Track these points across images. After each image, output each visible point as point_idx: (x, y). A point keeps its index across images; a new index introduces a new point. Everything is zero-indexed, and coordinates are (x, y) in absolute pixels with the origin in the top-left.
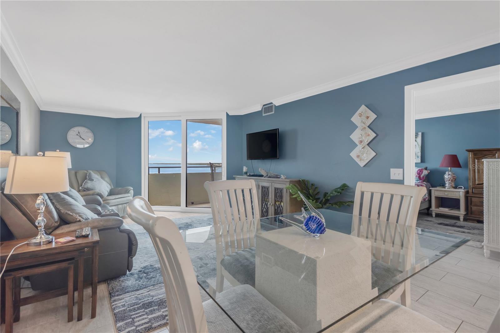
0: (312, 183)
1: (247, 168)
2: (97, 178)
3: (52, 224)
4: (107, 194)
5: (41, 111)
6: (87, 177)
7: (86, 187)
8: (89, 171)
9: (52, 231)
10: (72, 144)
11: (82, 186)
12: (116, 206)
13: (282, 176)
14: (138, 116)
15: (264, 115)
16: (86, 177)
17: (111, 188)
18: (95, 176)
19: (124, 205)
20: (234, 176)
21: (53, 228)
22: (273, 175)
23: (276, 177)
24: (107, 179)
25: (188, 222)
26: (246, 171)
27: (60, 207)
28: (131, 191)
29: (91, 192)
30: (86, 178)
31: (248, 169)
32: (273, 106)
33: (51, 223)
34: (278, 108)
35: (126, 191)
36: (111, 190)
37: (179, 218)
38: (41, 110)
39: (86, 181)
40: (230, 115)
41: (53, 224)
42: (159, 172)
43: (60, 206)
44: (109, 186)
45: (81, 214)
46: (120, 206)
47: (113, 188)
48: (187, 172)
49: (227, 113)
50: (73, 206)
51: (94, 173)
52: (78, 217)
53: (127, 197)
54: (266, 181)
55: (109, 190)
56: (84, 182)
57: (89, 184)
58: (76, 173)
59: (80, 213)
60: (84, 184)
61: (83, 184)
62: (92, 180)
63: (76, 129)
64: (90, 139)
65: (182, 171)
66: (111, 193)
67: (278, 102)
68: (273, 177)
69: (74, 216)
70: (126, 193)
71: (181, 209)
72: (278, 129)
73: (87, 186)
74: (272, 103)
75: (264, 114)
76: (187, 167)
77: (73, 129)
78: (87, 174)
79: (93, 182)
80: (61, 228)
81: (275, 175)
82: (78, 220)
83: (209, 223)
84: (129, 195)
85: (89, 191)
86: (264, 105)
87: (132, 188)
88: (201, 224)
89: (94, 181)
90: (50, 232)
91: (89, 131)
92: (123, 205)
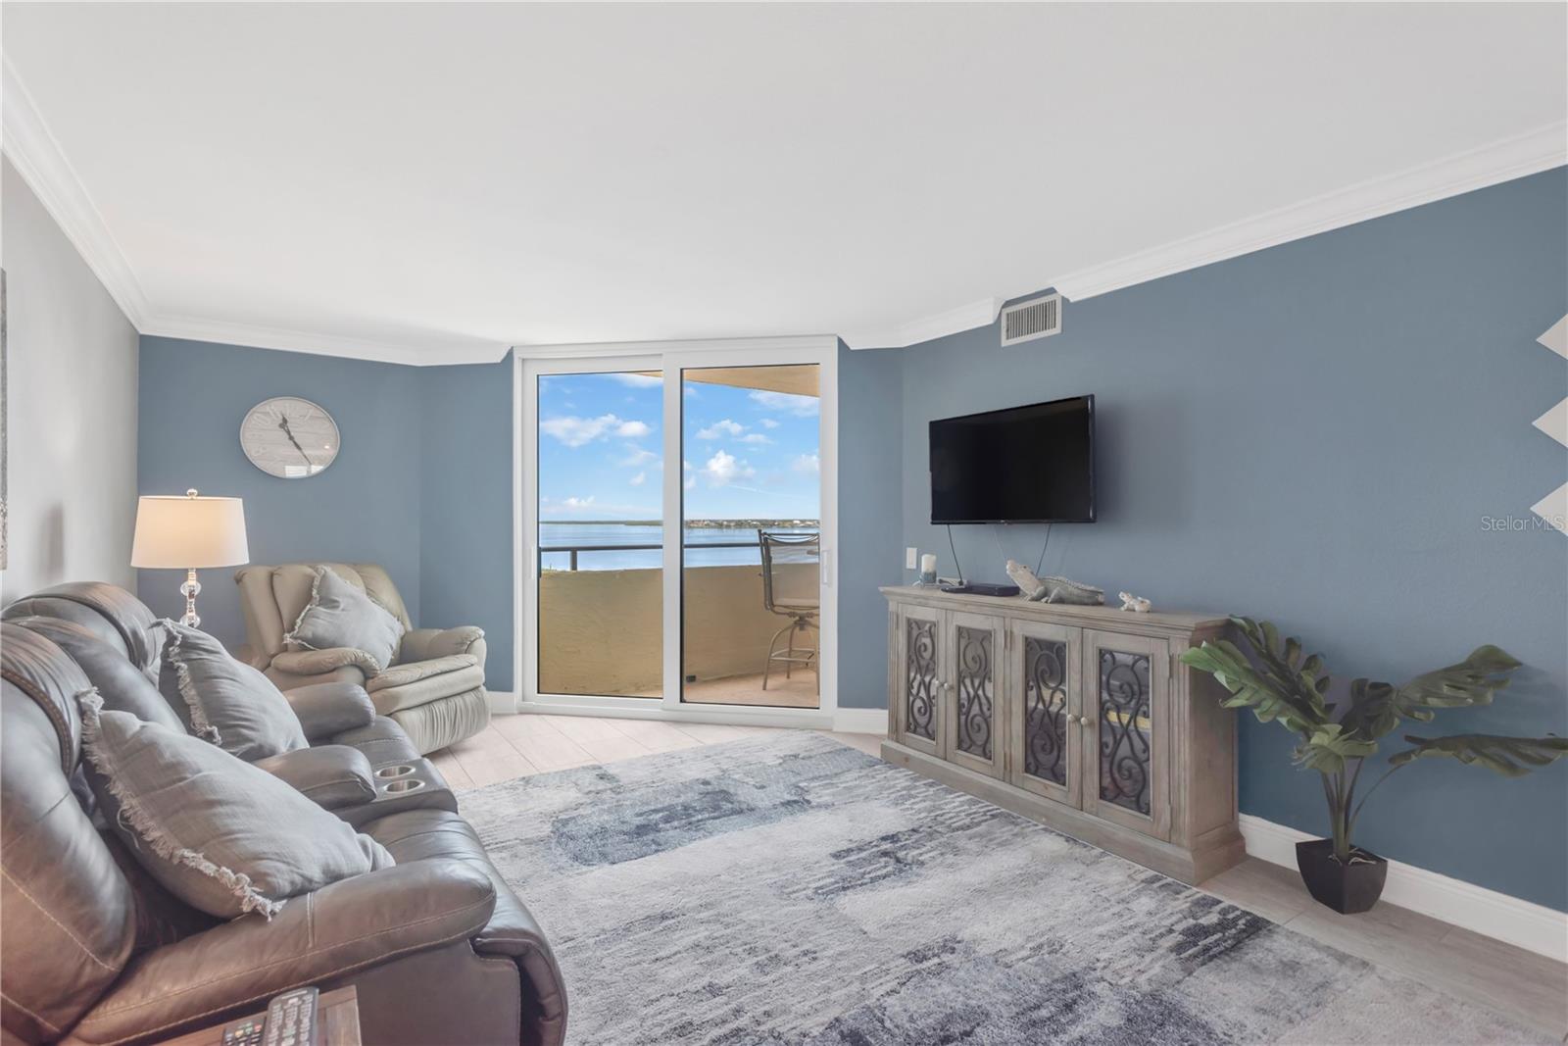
0: (1290, 636)
1: (934, 557)
2: (352, 597)
3: (78, 975)
4: (388, 656)
5: (142, 337)
6: (314, 592)
7: (309, 635)
8: (319, 567)
9: (83, 1015)
10: (259, 464)
11: (293, 630)
12: (426, 707)
13: (1124, 597)
14: (497, 357)
15: (1005, 342)
16: (312, 591)
17: (402, 633)
18: (345, 584)
19: (452, 699)
20: (881, 589)
21: (87, 996)
22: (1076, 592)
23: (1090, 601)
24: (388, 594)
25: (708, 776)
26: (931, 570)
27: (151, 823)
28: (476, 644)
29: (325, 656)
30: (308, 598)
31: (937, 562)
32: (1054, 303)
33: (71, 966)
34: (1077, 311)
35: (462, 644)
36: (404, 640)
37: (666, 755)
38: (142, 332)
39: (308, 607)
40: (852, 348)
41: (88, 969)
42: (574, 566)
43: (152, 817)
44: (398, 626)
45: (265, 866)
46: (441, 707)
47: (410, 628)
48: (685, 566)
49: (840, 341)
50: (220, 810)
51: (340, 576)
52: (248, 891)
53: (464, 668)
54: (1056, 619)
55: (395, 641)
56: (303, 614)
57: (321, 622)
58: (272, 575)
59: (258, 857)
60: (302, 620)
61: (299, 621)
62: (329, 603)
63: (273, 407)
64: (327, 447)
65: (665, 562)
66: (406, 654)
67: (1077, 286)
68: (1075, 598)
69: (224, 880)
70: (458, 653)
71: (663, 709)
72: (1092, 396)
73: (310, 627)
74: (1052, 291)
75: (1008, 338)
76: (682, 546)
77: (259, 408)
78: (313, 579)
79: (337, 612)
80: (140, 981)
81: (1085, 594)
82: (246, 908)
83: (793, 780)
84: (472, 658)
85: (322, 647)
86: (1008, 304)
87: (482, 633)
88: (763, 787)
89: (342, 606)
90: (64, 1023)
91: (320, 413)
92: (452, 702)
